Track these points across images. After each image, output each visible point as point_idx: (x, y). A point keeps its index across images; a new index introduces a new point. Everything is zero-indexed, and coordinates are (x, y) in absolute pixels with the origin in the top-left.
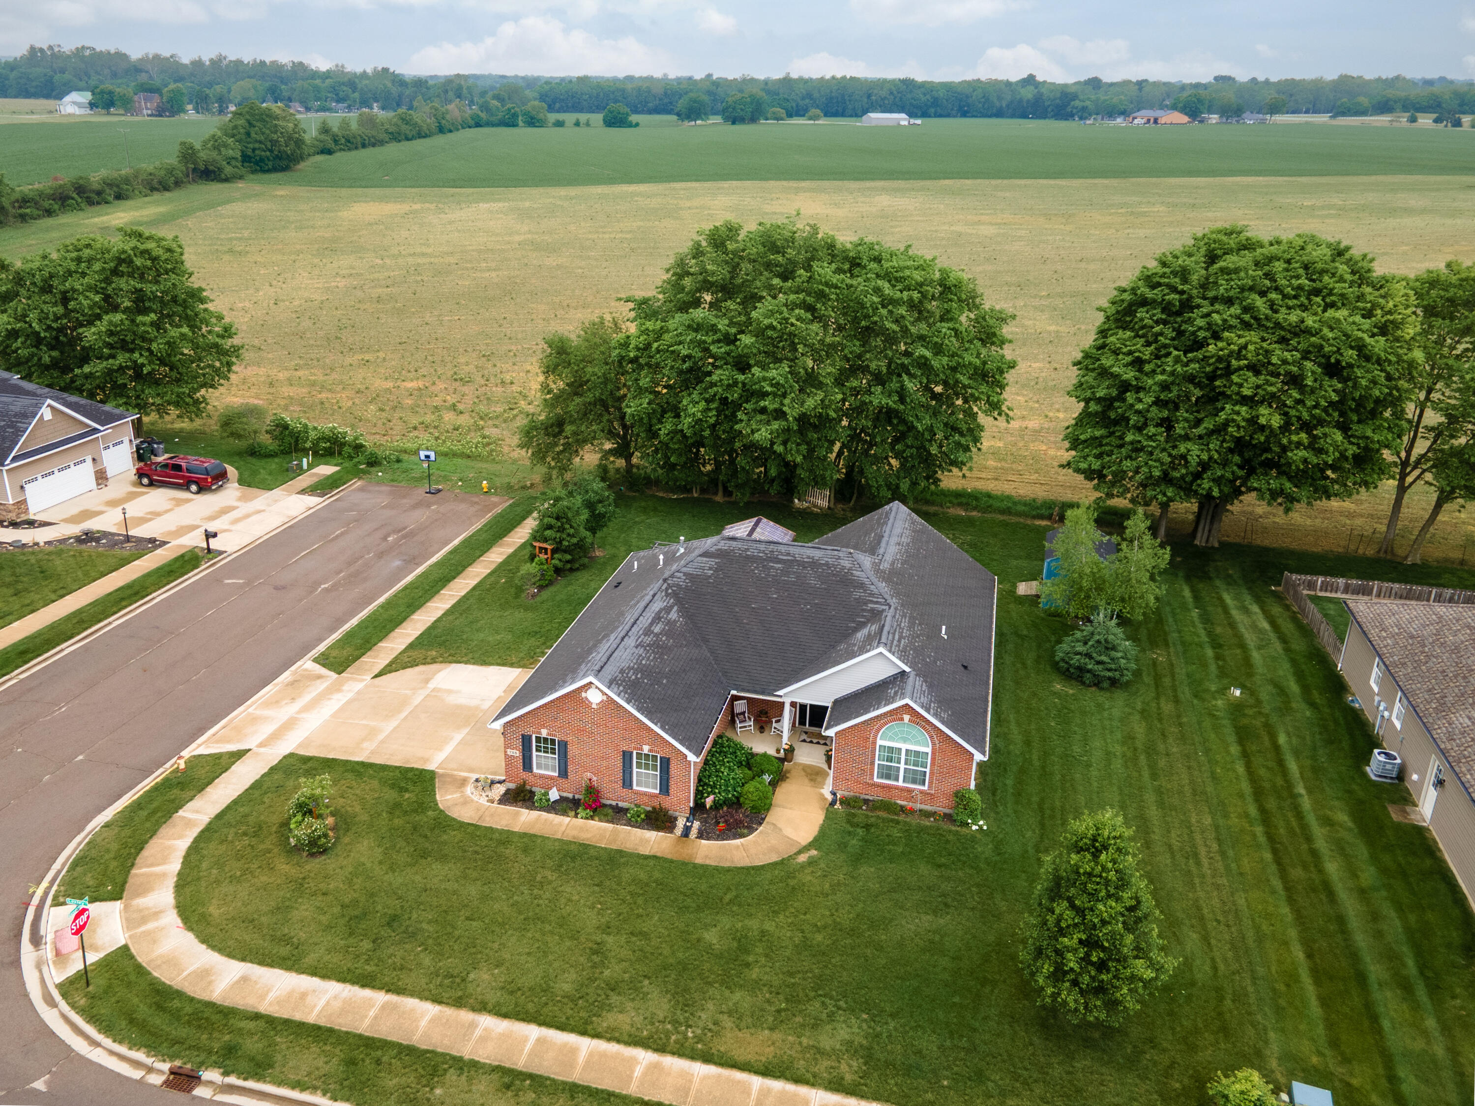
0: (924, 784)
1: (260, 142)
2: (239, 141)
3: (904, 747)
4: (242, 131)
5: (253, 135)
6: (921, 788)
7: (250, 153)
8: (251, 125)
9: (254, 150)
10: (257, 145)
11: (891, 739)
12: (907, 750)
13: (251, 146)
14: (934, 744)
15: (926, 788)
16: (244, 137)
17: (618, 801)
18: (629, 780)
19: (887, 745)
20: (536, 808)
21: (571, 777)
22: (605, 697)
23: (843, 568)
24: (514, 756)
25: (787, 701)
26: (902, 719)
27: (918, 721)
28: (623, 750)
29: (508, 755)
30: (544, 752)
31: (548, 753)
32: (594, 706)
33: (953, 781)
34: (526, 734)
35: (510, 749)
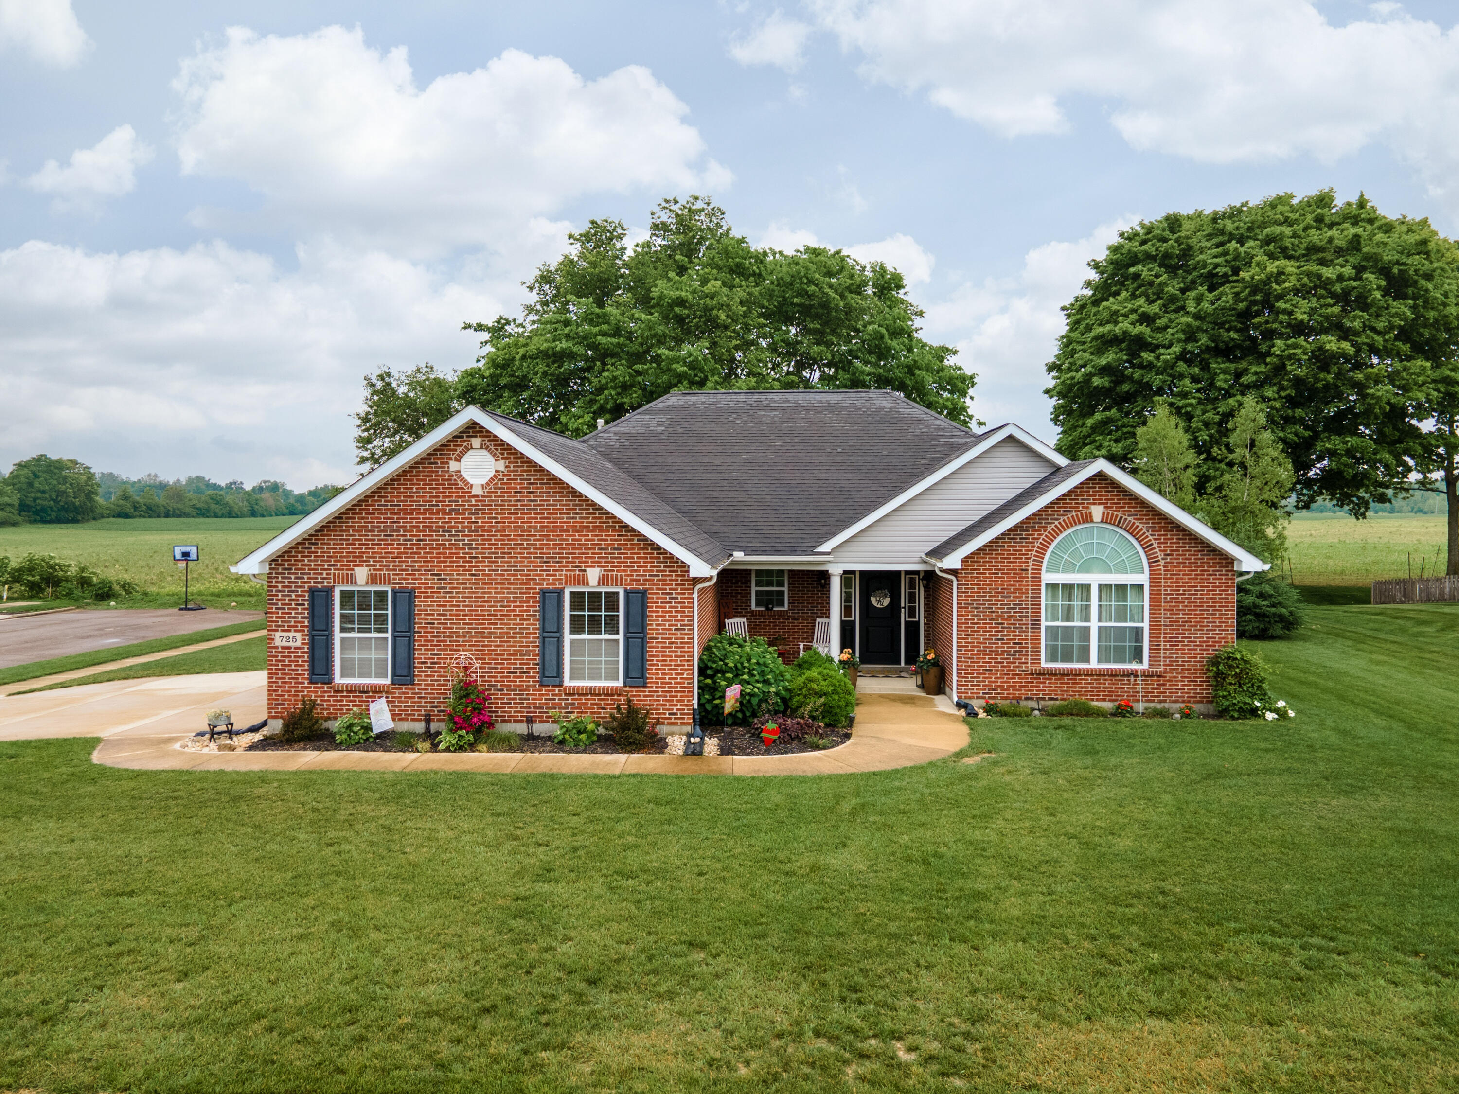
0: (1139, 660)
1: (43, 492)
2: (20, 490)
3: (1094, 579)
4: (23, 479)
5: (36, 484)
6: (1137, 666)
7: (29, 502)
8: (36, 476)
9: (35, 499)
10: (39, 495)
11: (1070, 568)
12: (1101, 587)
13: (32, 495)
14: (1153, 562)
15: (1145, 665)
16: (25, 486)
17: (530, 721)
18: (555, 662)
19: (1060, 582)
20: (338, 746)
21: (421, 677)
22: (501, 465)
23: (882, 408)
24: (290, 648)
25: (836, 570)
26: (1088, 518)
27: (1120, 514)
28: (541, 590)
29: (277, 647)
30: (360, 630)
31: (369, 630)
32: (477, 491)
33: (1199, 637)
34: (320, 586)
35: (283, 631)
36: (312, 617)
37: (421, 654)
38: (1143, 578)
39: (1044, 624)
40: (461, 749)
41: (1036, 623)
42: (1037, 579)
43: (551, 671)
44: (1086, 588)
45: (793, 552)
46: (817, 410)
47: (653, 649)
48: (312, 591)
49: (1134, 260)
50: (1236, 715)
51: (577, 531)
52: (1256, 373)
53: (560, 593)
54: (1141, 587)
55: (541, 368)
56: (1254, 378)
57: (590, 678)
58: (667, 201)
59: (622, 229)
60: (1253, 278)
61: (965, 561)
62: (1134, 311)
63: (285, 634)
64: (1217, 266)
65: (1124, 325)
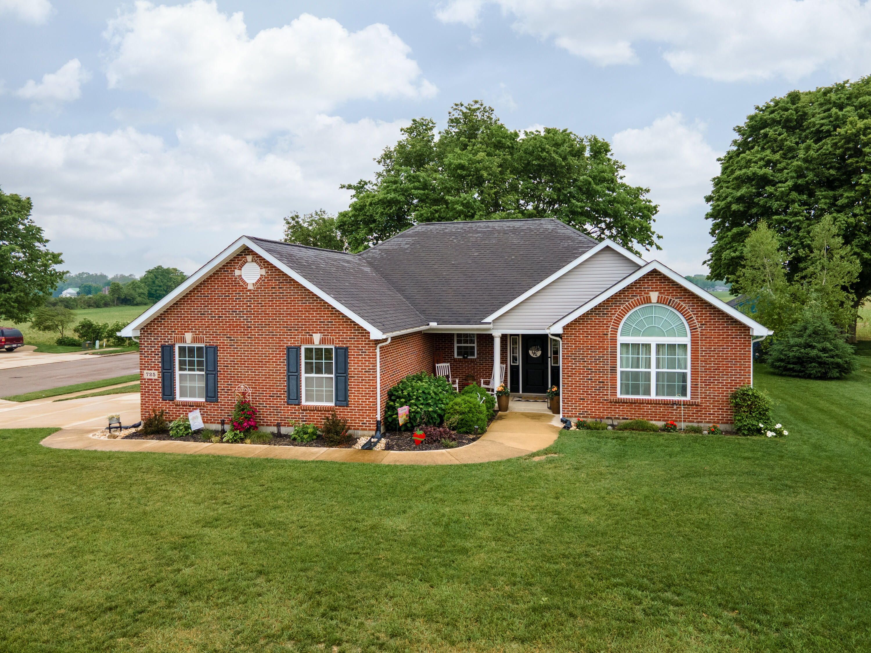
0: (684, 394)
1: (160, 286)
2: (148, 285)
3: (653, 341)
4: (150, 280)
5: (157, 282)
6: (683, 398)
7: (153, 292)
8: (157, 278)
9: (156, 291)
10: (158, 288)
11: (636, 333)
12: (658, 346)
13: (155, 288)
14: (693, 329)
15: (688, 398)
16: (151, 283)
17: (278, 425)
18: (295, 391)
19: (630, 342)
20: (170, 438)
21: (222, 398)
22: (263, 272)
23: (547, 230)
24: (152, 379)
25: (497, 334)
26: (648, 300)
27: (670, 298)
28: (287, 347)
29: (145, 379)
30: (190, 370)
31: (193, 370)
32: (250, 287)
33: (726, 379)
34: (167, 344)
35: (148, 370)
36: (163, 362)
37: (221, 385)
38: (687, 340)
39: (619, 370)
40: (235, 441)
41: (614, 370)
42: (614, 340)
43: (293, 396)
44: (648, 346)
45: (468, 322)
46: (505, 232)
47: (352, 383)
48: (163, 347)
49: (764, 124)
50: (746, 433)
51: (307, 311)
52: (848, 197)
53: (298, 349)
54: (685, 346)
55: (380, 210)
56: (846, 201)
57: (317, 401)
58: (456, 105)
59: (433, 123)
60: (846, 132)
61: (564, 328)
62: (761, 159)
63: (149, 372)
64: (822, 125)
65: (754, 169)
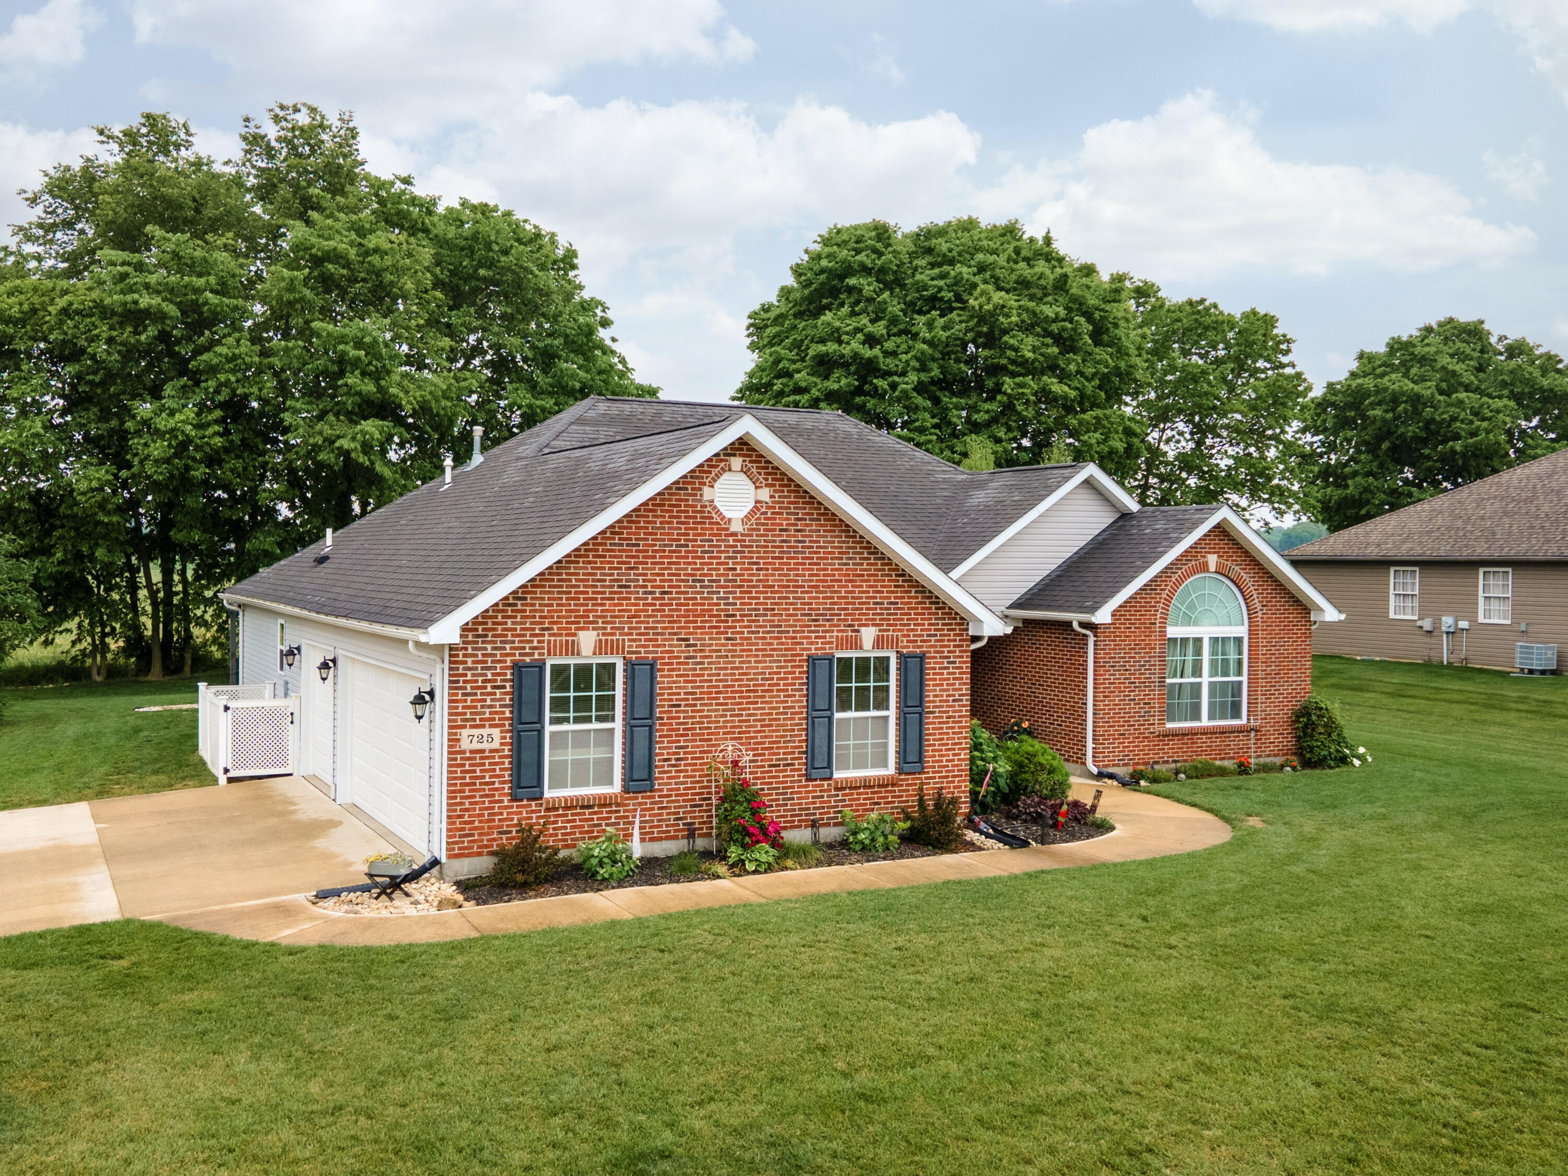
3: (1206, 633)
6: (1237, 722)
11: (1186, 621)
14: (1251, 613)
15: (1244, 721)
17: (812, 825)
18: (826, 749)
19: (1179, 636)
22: (765, 494)
24: (483, 751)
26: (1205, 568)
28: (808, 656)
29: (464, 752)
30: (577, 720)
31: (588, 720)
32: (736, 527)
33: (1286, 689)
34: (528, 659)
35: (472, 727)
36: (518, 702)
37: (663, 749)
38: (1242, 631)
42: (1163, 633)
43: (821, 761)
44: (1198, 641)
47: (930, 725)
48: (517, 667)
50: (1332, 764)
51: (851, 581)
53: (830, 659)
54: (1239, 640)
57: (857, 767)
61: (1114, 614)
63: (476, 732)
